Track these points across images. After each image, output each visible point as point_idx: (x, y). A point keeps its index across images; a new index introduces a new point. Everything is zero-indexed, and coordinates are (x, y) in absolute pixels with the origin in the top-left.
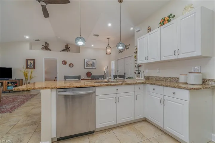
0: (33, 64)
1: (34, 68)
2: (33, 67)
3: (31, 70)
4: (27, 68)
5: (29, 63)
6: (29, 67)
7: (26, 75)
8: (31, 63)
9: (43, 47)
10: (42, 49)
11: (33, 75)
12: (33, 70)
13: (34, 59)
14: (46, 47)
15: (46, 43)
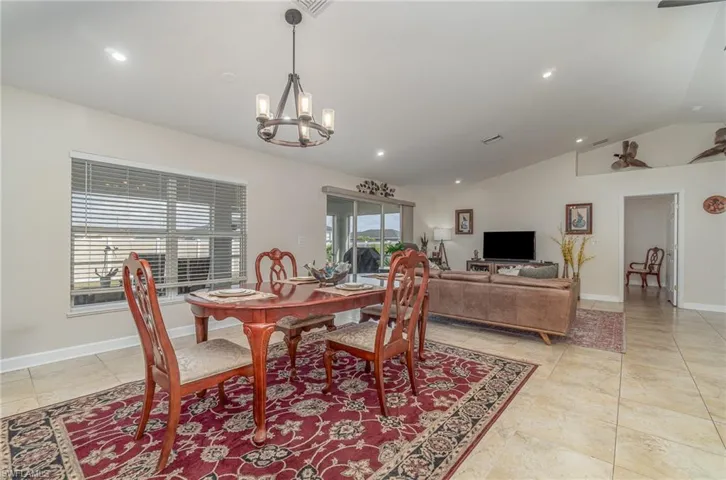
0: (585, 219)
1: (590, 231)
2: (585, 228)
3: (581, 236)
4: (569, 231)
5: (574, 217)
6: (573, 228)
7: (567, 253)
8: (579, 215)
9: (617, 159)
10: (616, 166)
11: (587, 253)
12: (587, 236)
13: (591, 205)
14: (628, 158)
15: (626, 144)
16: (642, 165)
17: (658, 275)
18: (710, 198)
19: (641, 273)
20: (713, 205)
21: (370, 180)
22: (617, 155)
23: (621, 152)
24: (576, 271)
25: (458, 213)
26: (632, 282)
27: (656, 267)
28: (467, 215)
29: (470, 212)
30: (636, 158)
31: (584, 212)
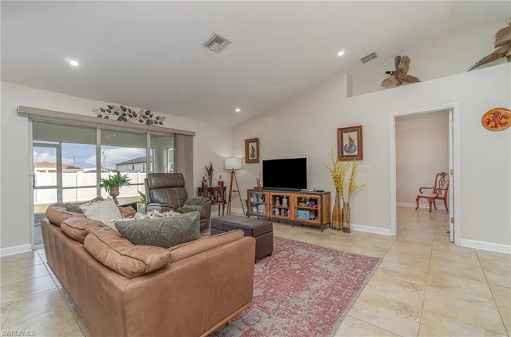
0: (356, 143)
1: (360, 157)
2: (356, 153)
3: (351, 163)
4: (341, 157)
6: (345, 154)
7: (337, 180)
8: (350, 140)
10: (386, 84)
11: (359, 181)
12: (356, 162)
13: (361, 127)
14: (400, 74)
15: (398, 60)
16: (415, 80)
17: (445, 199)
18: (489, 113)
19: (429, 198)
20: (494, 120)
21: (117, 106)
22: (389, 73)
23: (393, 69)
24: (346, 201)
25: (248, 142)
26: (421, 206)
27: (443, 192)
28: (254, 144)
29: (257, 140)
30: (409, 73)
31: (354, 135)
